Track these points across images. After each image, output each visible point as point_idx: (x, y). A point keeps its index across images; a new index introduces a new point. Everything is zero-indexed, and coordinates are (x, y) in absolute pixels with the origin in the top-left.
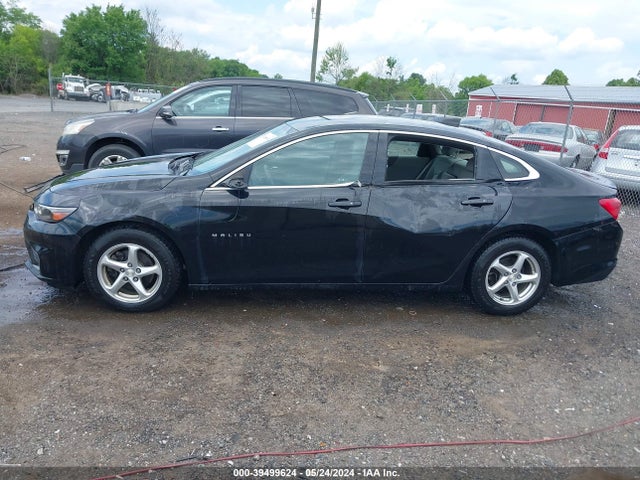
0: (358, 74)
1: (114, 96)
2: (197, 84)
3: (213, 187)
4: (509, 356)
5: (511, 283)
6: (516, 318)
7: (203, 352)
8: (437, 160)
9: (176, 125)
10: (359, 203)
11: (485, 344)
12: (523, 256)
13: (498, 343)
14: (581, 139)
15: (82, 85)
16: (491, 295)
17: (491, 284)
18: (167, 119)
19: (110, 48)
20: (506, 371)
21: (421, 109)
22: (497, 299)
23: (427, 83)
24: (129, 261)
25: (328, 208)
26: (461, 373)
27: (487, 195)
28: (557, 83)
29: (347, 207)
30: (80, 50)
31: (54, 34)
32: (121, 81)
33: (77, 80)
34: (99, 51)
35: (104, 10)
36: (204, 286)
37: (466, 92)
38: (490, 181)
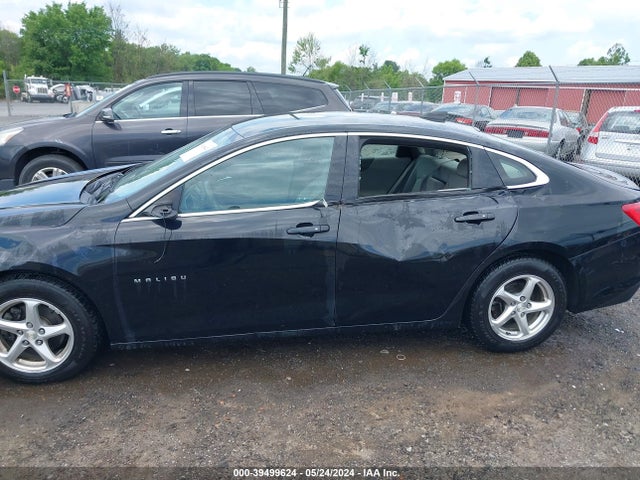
0: (331, 64)
1: (79, 96)
2: (140, 82)
3: (133, 218)
4: (527, 418)
5: (519, 314)
6: (528, 355)
7: (123, 446)
8: (419, 162)
9: (120, 129)
10: (326, 228)
11: (493, 400)
12: (533, 281)
13: (510, 397)
14: (564, 122)
15: (46, 86)
16: (495, 330)
17: (495, 317)
18: (109, 123)
19: (73, 47)
20: (525, 444)
21: (397, 97)
22: (503, 334)
23: (401, 70)
24: (27, 320)
25: (286, 237)
26: (468, 453)
27: (485, 208)
28: (530, 65)
29: (311, 234)
30: (41, 50)
31: (14, 34)
32: (87, 80)
33: (40, 82)
34: (62, 50)
35: (65, 8)
36: (130, 344)
37: (441, 78)
38: (490, 190)
